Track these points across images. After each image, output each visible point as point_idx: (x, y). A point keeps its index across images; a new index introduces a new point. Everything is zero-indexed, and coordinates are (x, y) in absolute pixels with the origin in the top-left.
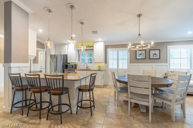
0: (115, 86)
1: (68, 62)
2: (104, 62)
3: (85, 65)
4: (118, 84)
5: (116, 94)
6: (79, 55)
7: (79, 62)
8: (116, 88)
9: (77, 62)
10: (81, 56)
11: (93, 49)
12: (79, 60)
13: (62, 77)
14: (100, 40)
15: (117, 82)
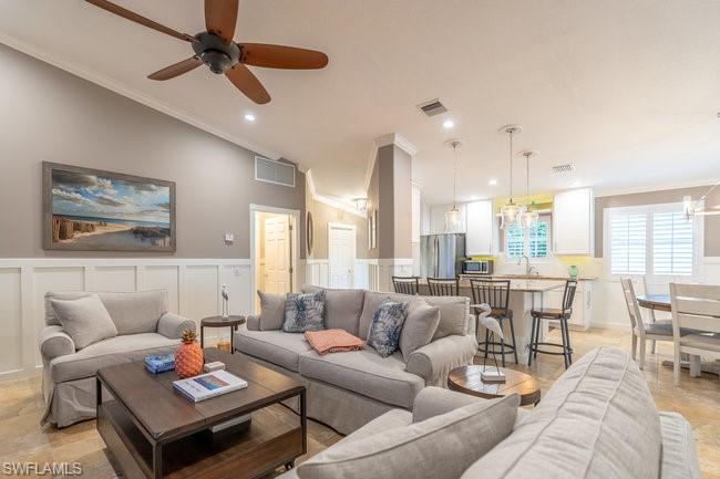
0: (635, 319)
1: (469, 253)
2: (593, 252)
3: (524, 261)
4: (645, 313)
5: (639, 339)
6: (501, 233)
7: (501, 254)
8: (637, 326)
9: (496, 253)
10: (507, 235)
11: (550, 214)
12: (501, 249)
13: (506, 284)
14: (577, 184)
15: (641, 308)
